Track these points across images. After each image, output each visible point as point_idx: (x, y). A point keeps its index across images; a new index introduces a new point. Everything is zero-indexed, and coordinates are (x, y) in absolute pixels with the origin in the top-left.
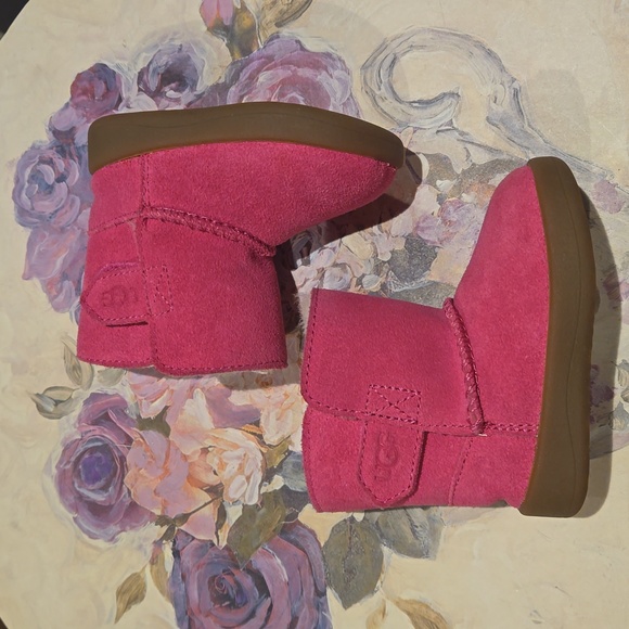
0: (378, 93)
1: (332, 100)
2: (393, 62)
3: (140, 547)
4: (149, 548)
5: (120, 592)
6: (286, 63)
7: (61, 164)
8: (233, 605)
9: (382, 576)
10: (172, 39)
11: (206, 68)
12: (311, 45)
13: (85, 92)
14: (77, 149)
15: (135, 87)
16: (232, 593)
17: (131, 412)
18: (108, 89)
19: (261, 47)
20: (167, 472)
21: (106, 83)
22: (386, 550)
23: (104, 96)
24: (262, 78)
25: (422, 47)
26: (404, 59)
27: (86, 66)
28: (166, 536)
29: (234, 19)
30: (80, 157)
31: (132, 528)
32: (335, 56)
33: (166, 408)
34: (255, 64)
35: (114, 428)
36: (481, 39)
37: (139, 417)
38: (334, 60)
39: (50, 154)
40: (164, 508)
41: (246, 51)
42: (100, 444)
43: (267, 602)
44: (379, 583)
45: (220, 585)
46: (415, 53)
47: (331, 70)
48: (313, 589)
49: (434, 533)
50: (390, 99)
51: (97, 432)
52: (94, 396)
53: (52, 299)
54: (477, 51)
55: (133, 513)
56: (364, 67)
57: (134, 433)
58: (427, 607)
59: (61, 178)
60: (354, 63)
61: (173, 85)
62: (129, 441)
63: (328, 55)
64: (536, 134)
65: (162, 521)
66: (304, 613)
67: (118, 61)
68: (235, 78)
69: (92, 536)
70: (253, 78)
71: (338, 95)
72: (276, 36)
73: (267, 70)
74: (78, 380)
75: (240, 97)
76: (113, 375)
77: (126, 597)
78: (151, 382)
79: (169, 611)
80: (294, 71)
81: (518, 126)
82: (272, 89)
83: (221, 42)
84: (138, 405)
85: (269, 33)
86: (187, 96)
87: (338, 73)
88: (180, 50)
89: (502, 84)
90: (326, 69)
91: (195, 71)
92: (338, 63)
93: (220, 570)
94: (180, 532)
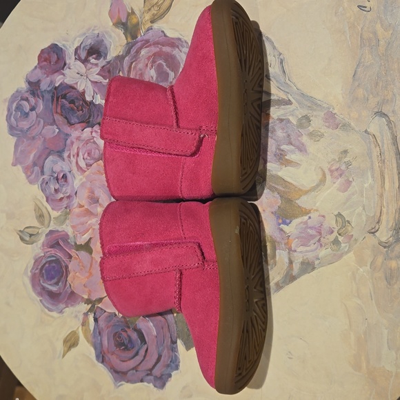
3: (76, 316)
4: (81, 317)
5: (65, 341)
6: (156, 44)
7: (32, 100)
8: (127, 349)
10: (93, 30)
11: (112, 46)
12: (170, 34)
13: (45, 60)
14: (42, 92)
15: (73, 57)
16: (126, 342)
17: (71, 241)
18: (58, 59)
19: (142, 34)
20: (91, 274)
21: (57, 55)
23: (56, 62)
24: (143, 52)
27: (46, 45)
28: (90, 310)
29: (127, 19)
30: (43, 97)
31: (72, 305)
32: (182, 40)
33: (91, 238)
34: (139, 44)
35: (62, 249)
37: (76, 243)
38: (182, 42)
39: (27, 95)
40: (89, 295)
41: (134, 37)
42: (54, 258)
43: (145, 347)
45: (119, 337)
47: (180, 47)
48: (170, 339)
51: (53, 252)
52: (51, 232)
53: (28, 177)
55: (72, 297)
57: (73, 252)
59: (32, 109)
61: (94, 56)
62: (70, 257)
63: (179, 39)
64: (292, 85)
65: (88, 301)
66: (165, 353)
67: (64, 43)
68: (128, 52)
69: (50, 310)
70: (138, 52)
72: (150, 29)
73: (146, 47)
74: (42, 223)
75: (132, 63)
76: (62, 220)
77: (69, 344)
78: (82, 224)
79: (91, 352)
80: (161, 49)
81: (283, 80)
82: (148, 58)
83: (120, 32)
84: (75, 237)
85: (147, 27)
86: (102, 62)
87: (185, 49)
88: (98, 36)
89: (274, 56)
90: (178, 47)
91: (106, 48)
92: (185, 44)
93: (120, 329)
94: (98, 308)
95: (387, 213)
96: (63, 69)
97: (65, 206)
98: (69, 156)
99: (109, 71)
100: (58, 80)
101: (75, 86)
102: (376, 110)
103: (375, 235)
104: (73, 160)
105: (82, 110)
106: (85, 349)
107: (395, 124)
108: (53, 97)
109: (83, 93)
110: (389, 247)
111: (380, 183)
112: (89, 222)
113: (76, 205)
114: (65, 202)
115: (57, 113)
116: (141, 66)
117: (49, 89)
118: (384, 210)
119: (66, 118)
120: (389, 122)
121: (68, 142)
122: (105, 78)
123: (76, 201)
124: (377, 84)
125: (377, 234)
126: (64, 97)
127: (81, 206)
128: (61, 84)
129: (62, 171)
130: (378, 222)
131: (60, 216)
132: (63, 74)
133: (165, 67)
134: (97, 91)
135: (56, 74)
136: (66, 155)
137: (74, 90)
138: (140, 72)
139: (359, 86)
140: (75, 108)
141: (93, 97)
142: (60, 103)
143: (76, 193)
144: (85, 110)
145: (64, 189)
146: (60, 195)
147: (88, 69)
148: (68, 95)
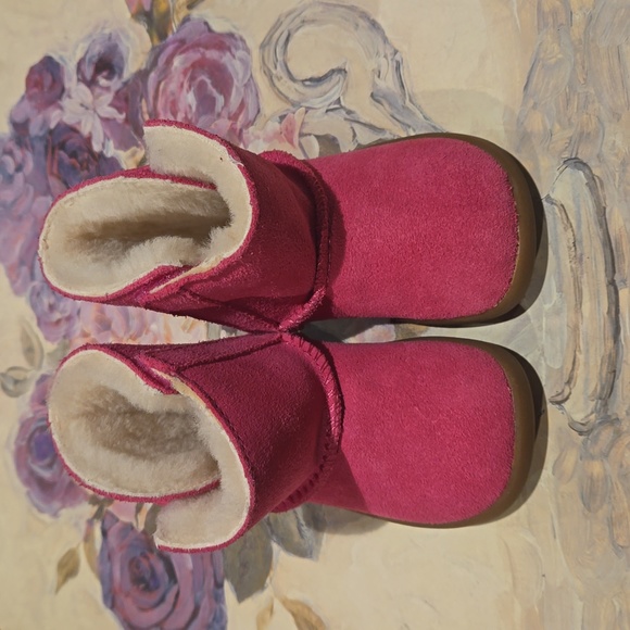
0: (274, 72)
1: (235, 81)
2: (287, 40)
3: (76, 525)
4: (83, 526)
5: (61, 565)
6: (196, 45)
7: (18, 153)
8: (148, 589)
9: (271, 573)
10: (103, 28)
11: (131, 55)
12: (218, 27)
13: (36, 85)
14: (31, 139)
15: (75, 77)
16: (148, 576)
18: (54, 81)
19: (175, 30)
21: (52, 74)
22: (275, 547)
23: (52, 87)
24: (177, 62)
25: (313, 21)
26: (297, 36)
27: (36, 59)
28: (97, 515)
29: (152, 5)
31: (72, 505)
32: (237, 36)
34: (170, 49)
36: (365, 9)
38: (236, 39)
39: (11, 145)
41: (163, 36)
44: (268, 581)
45: (138, 567)
46: (307, 29)
47: (233, 50)
48: (213, 579)
49: (317, 534)
50: (285, 78)
52: (44, 378)
53: (13, 283)
54: (362, 22)
55: (71, 492)
56: (263, 46)
58: (309, 609)
59: (19, 168)
60: (253, 43)
61: (105, 73)
63: (231, 35)
64: (418, 112)
65: (94, 500)
66: (205, 603)
67: (62, 53)
68: (154, 63)
69: (41, 511)
70: (169, 62)
71: (241, 76)
72: (186, 19)
73: (181, 53)
74: (31, 361)
75: (159, 83)
76: (58, 358)
77: (64, 571)
79: (96, 589)
80: (203, 54)
81: (400, 102)
82: (185, 73)
83: (142, 28)
85: (182, 15)
86: (116, 84)
87: (240, 53)
88: (110, 38)
89: (385, 57)
90: (229, 49)
91: (122, 58)
92: (240, 44)
93: (138, 553)
94: (108, 512)
95: (586, 364)
96: (60, 97)
97: (63, 334)
99: (126, 100)
100: (54, 117)
101: (78, 127)
102: (566, 155)
103: (562, 408)
105: (88, 168)
106: (88, 581)
107: (601, 181)
108: (46, 147)
109: (88, 140)
110: (588, 433)
111: (573, 303)
113: (78, 333)
114: (63, 327)
115: (52, 174)
116: (173, 86)
117: (41, 134)
118: (581, 357)
119: (65, 183)
120: (592, 178)
122: (120, 110)
123: (79, 326)
124: (568, 101)
125: (566, 405)
126: (62, 146)
127: (85, 335)
128: (58, 125)
130: (569, 382)
131: (56, 351)
132: (61, 108)
133: (210, 87)
134: (108, 133)
135: (51, 108)
137: (75, 135)
138: (171, 98)
139: (535, 106)
140: (78, 165)
141: (103, 145)
142: (56, 157)
143: (79, 312)
144: (92, 168)
145: (62, 305)
146: (57, 316)
147: (96, 97)
148: (68, 143)
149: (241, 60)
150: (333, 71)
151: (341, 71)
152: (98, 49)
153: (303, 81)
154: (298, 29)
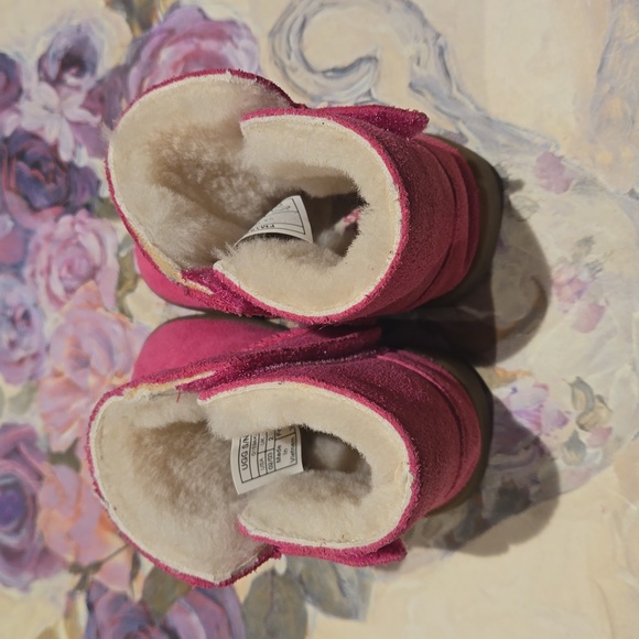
0: (287, 62)
2: (303, 26)
3: (53, 599)
4: (62, 600)
6: (188, 35)
10: (70, 19)
11: (106, 49)
12: (216, 13)
15: (35, 75)
17: (41, 445)
18: (8, 81)
19: (161, 18)
20: (78, 514)
21: (7, 74)
22: (311, 609)
23: (6, 89)
24: (166, 55)
25: (334, 4)
26: (315, 21)
28: (81, 586)
31: (47, 575)
32: (239, 23)
33: (76, 442)
34: (155, 41)
35: (26, 464)
37: (49, 450)
38: (238, 27)
40: (77, 554)
41: (145, 24)
42: (12, 480)
46: (327, 13)
47: (235, 39)
49: (364, 590)
50: (302, 69)
51: (10, 467)
52: (6, 427)
54: (395, 3)
55: (44, 560)
56: (272, 34)
57: (45, 468)
60: (260, 30)
61: (74, 71)
62: (40, 477)
63: (232, 23)
64: (467, 102)
65: (75, 568)
67: (18, 48)
68: (136, 57)
69: (7, 585)
70: (155, 55)
72: (175, 7)
73: (170, 44)
75: (143, 80)
76: (22, 404)
78: (62, 409)
80: (198, 46)
81: (445, 91)
82: (175, 67)
83: (119, 18)
84: (48, 436)
85: (170, 3)
86: (87, 82)
87: (244, 43)
88: (79, 29)
89: (426, 41)
90: (230, 38)
91: (94, 53)
92: (244, 32)
93: (135, 628)
94: (93, 582)
96: (16, 99)
97: (28, 374)
98: (33, 275)
99: (102, 99)
100: (10, 123)
101: (39, 133)
104: (41, 281)
105: (55, 181)
108: (2, 159)
109: (54, 149)
112: (75, 406)
113: (48, 372)
114: (28, 367)
115: (9, 189)
119: (26, 198)
121: (31, 246)
122: (94, 112)
123: (48, 364)
126: (21, 156)
127: (57, 374)
128: (16, 132)
129: (21, 305)
131: (20, 394)
132: (18, 112)
134: (80, 139)
135: (5, 113)
136: (26, 271)
137: (38, 142)
139: (611, 92)
140: (42, 177)
141: (74, 153)
142: (14, 169)
143: (48, 348)
144: (60, 180)
145: (26, 341)
146: (19, 354)
147: (62, 98)
148: (29, 153)
149: (247, 51)
150: (360, 60)
151: (371, 59)
152: (64, 43)
153: (324, 72)
154: (316, 13)
